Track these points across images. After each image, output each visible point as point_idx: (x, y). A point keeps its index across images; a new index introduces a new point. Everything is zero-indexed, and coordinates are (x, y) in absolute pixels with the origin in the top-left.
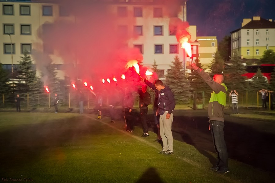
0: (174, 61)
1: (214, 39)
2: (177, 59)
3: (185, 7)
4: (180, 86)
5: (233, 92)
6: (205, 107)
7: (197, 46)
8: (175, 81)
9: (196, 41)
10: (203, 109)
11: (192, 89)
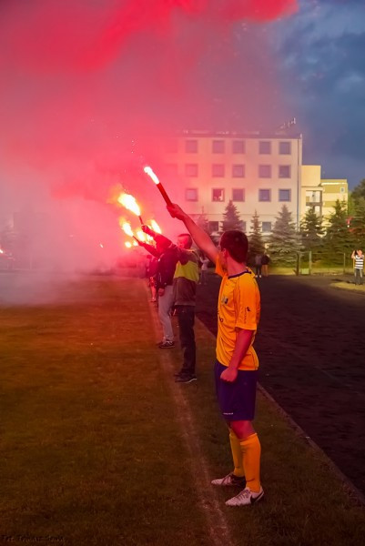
0: (281, 211)
1: (343, 183)
2: (285, 209)
3: (301, 141)
4: (287, 243)
5: (356, 254)
6: (312, 272)
7: (321, 192)
8: (280, 236)
9: (320, 186)
10: (310, 274)
11: (303, 247)
